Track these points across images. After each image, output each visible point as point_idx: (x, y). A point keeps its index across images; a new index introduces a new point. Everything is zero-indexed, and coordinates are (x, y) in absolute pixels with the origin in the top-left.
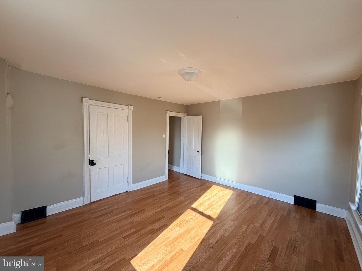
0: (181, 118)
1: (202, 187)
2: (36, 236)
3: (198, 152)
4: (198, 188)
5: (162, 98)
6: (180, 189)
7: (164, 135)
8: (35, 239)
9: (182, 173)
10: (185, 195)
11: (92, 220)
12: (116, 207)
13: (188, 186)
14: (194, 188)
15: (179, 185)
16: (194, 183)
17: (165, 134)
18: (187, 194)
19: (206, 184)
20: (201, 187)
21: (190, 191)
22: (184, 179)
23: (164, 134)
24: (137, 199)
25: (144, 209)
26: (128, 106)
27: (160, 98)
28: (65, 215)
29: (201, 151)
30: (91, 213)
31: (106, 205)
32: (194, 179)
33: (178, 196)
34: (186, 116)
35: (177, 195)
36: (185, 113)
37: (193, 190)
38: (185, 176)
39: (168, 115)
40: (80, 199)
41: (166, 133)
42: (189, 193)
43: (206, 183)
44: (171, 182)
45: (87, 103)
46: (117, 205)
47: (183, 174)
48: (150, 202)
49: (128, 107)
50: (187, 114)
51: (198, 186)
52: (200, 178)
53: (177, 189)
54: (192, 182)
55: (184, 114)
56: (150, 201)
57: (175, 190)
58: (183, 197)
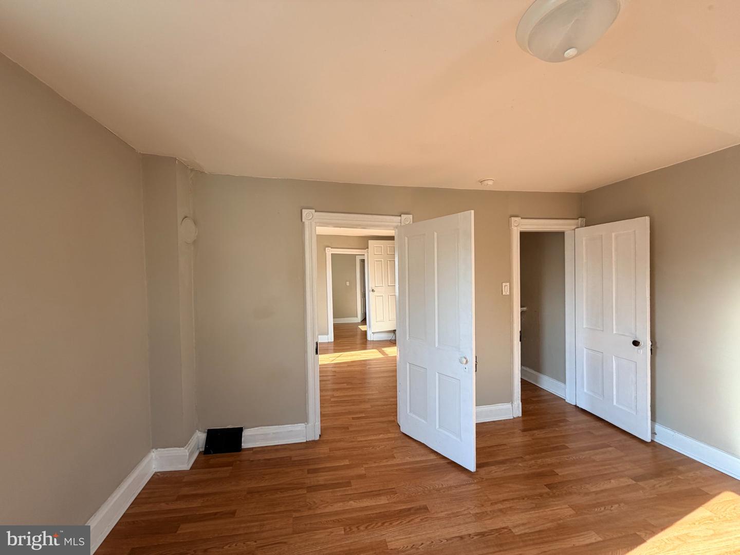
0: (562, 234)
1: (662, 485)
2: (202, 495)
3: (636, 343)
4: (641, 483)
5: (490, 183)
6: (561, 465)
7: (506, 286)
8: (196, 503)
9: (575, 404)
10: (577, 499)
11: (301, 492)
12: (361, 471)
13: (594, 461)
14: (622, 477)
15: (557, 448)
16: (622, 454)
17: (508, 284)
18: (587, 494)
19: (680, 473)
20: (652, 481)
21: (602, 488)
22: (580, 426)
23: (504, 284)
24: (417, 462)
25: (425, 509)
26: (400, 216)
27: (486, 182)
28: (267, 457)
29: (649, 343)
30: (309, 471)
31: (345, 457)
32: (623, 437)
33: (548, 494)
34: (582, 226)
35: (547, 490)
36: (577, 219)
37: (614, 483)
38: (584, 417)
39: (516, 228)
40: (300, 427)
41: (510, 281)
42: (596, 493)
43: (681, 468)
44: (530, 430)
45: (309, 221)
46: (366, 466)
47: (576, 406)
48: (450, 488)
49: (399, 218)
50: (584, 220)
51: (639, 471)
52: (649, 441)
53: (549, 460)
54: (610, 449)
55: (575, 221)
56: (451, 483)
57: (539, 461)
58: (571, 506)
